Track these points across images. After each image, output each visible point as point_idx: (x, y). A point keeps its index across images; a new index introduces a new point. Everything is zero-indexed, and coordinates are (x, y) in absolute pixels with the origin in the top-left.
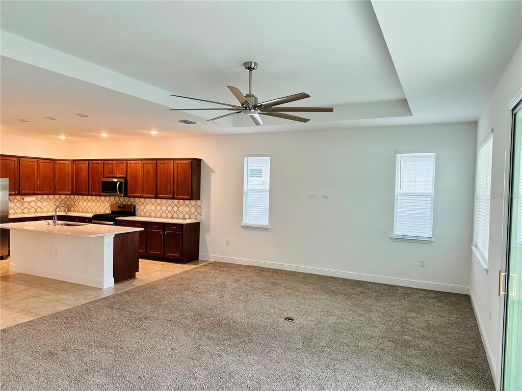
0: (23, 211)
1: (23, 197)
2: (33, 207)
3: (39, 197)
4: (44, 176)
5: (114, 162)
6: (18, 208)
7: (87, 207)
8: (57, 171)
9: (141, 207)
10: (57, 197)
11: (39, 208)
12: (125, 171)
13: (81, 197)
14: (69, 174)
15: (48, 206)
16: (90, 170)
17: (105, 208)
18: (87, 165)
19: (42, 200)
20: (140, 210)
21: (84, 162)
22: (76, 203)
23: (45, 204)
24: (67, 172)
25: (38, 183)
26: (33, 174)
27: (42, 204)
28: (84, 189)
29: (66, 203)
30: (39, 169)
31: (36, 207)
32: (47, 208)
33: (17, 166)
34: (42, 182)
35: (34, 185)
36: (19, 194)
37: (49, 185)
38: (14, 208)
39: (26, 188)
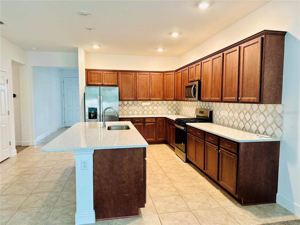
0: (144, 113)
1: (141, 102)
2: (151, 110)
4: (155, 86)
6: (140, 110)
8: (165, 81)
10: (170, 102)
11: (155, 111)
15: (163, 110)
16: (182, 77)
19: (158, 105)
21: (180, 71)
23: (160, 108)
24: (171, 82)
25: (151, 91)
26: (147, 84)
27: (158, 108)
29: (177, 108)
30: (151, 80)
31: (153, 110)
32: (162, 111)
33: (135, 79)
34: (153, 91)
35: (147, 93)
36: (136, 100)
37: (160, 93)
38: (137, 110)
39: (141, 95)
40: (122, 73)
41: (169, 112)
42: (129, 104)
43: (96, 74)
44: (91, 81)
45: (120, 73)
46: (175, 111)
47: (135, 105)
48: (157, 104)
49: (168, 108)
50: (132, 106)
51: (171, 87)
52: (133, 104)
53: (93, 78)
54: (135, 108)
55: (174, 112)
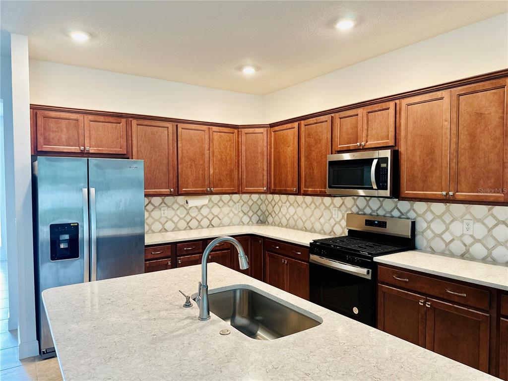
0: (190, 224)
1: (187, 198)
2: (206, 217)
3: (215, 198)
4: (222, 159)
5: (360, 111)
6: (181, 219)
7: (296, 217)
8: (244, 148)
9: (433, 225)
10: (245, 197)
11: (216, 218)
12: (392, 129)
13: (284, 197)
14: (262, 153)
15: (231, 215)
16: (303, 140)
17: (332, 222)
18: (296, 130)
19: (221, 204)
20: (429, 234)
21: (289, 125)
22: (277, 209)
23: (226, 210)
24: (259, 150)
25: (211, 172)
26: (203, 154)
27: (221, 211)
28: (290, 181)
29: (260, 208)
30: (211, 145)
31: (210, 217)
32: (229, 217)
33: (173, 140)
34: (217, 171)
35: (204, 175)
36: (178, 193)
37: (231, 175)
38: (174, 219)
39: (189, 181)
40: (141, 122)
41: (243, 220)
42: (153, 205)
43: (64, 122)
44: (47, 142)
45: (134, 122)
46: (255, 215)
47: (169, 207)
48: (219, 202)
49: (242, 211)
50: (160, 209)
51: (259, 163)
52: (163, 205)
53: (53, 131)
54: (169, 213)
55: (255, 218)
